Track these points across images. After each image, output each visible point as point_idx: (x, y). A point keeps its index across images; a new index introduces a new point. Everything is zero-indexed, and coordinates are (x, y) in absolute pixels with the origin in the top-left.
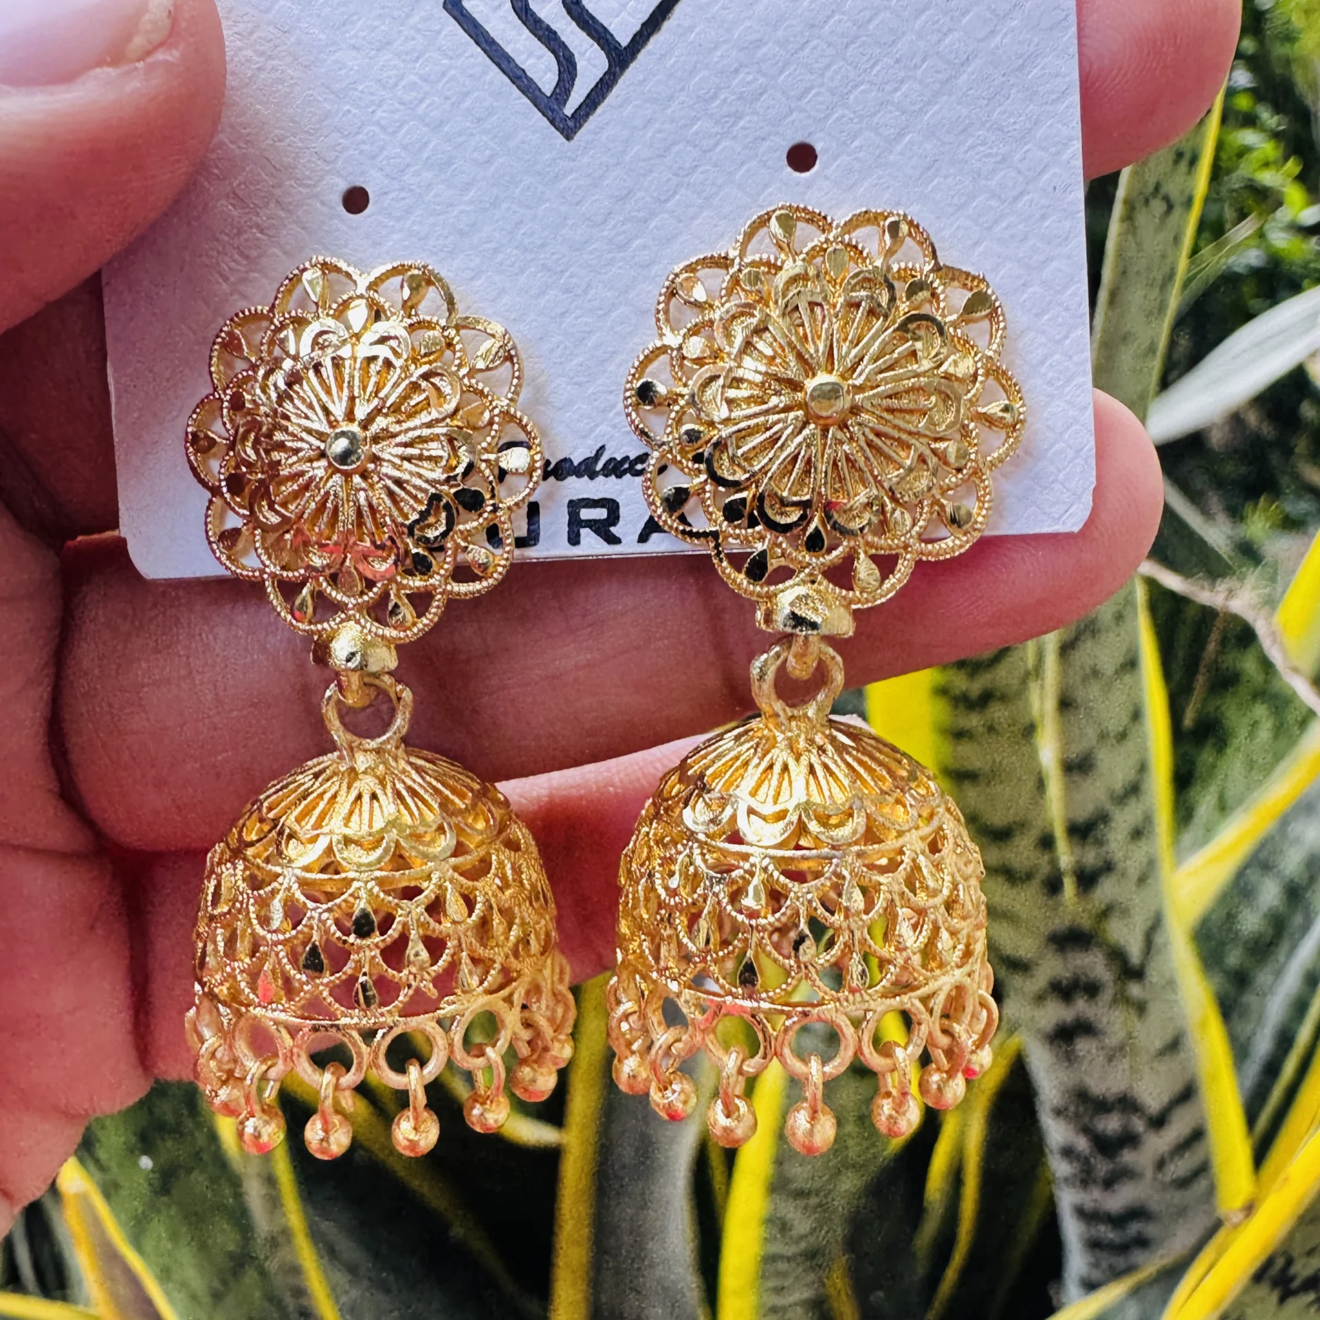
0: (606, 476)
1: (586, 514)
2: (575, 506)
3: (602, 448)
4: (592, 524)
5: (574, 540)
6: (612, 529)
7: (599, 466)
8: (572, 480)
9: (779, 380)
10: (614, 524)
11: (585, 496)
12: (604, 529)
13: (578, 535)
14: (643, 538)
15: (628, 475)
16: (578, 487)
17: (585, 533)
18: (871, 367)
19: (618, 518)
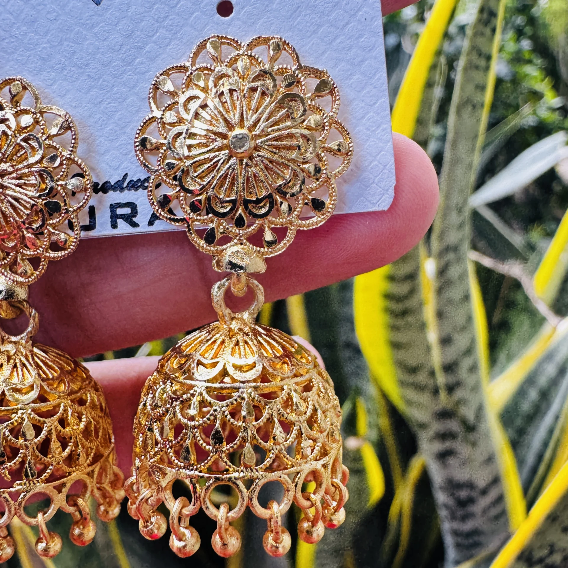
0: (129, 190)
1: (119, 211)
2: (113, 208)
3: (126, 175)
4: (123, 217)
5: (114, 226)
6: (134, 219)
7: (125, 185)
8: (111, 193)
9: (215, 133)
10: (135, 216)
11: (119, 202)
12: (130, 219)
13: (116, 222)
14: (151, 223)
15: (141, 190)
16: (114, 197)
17: (120, 221)
18: (264, 124)
19: (137, 213)
